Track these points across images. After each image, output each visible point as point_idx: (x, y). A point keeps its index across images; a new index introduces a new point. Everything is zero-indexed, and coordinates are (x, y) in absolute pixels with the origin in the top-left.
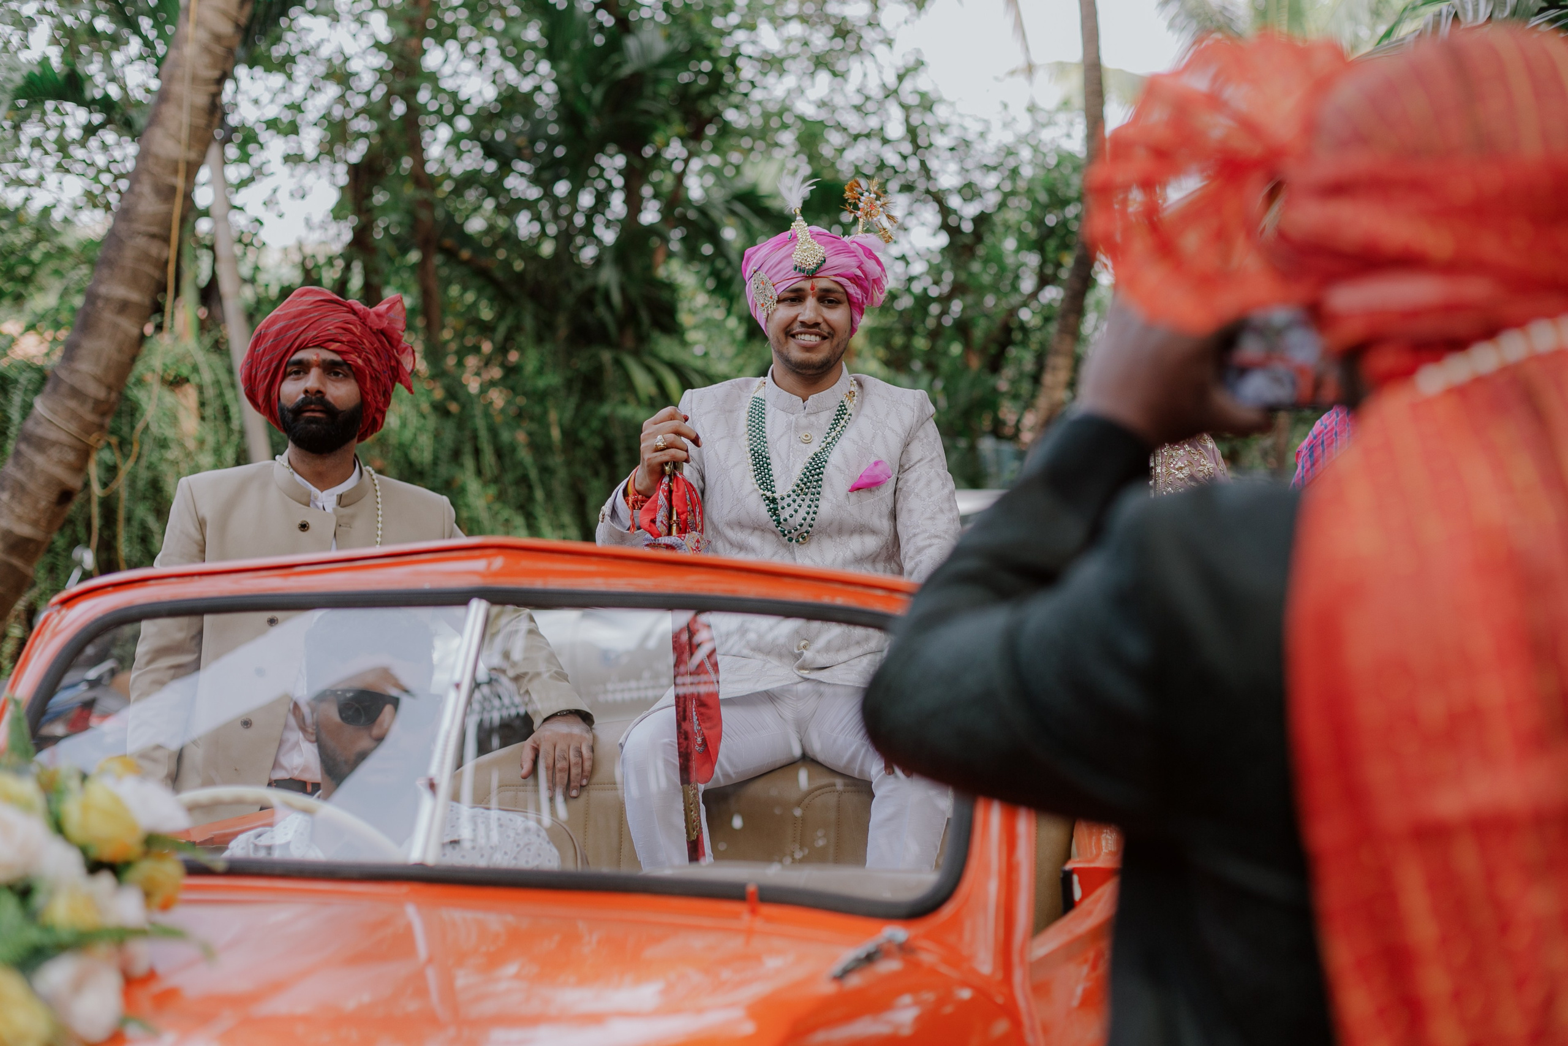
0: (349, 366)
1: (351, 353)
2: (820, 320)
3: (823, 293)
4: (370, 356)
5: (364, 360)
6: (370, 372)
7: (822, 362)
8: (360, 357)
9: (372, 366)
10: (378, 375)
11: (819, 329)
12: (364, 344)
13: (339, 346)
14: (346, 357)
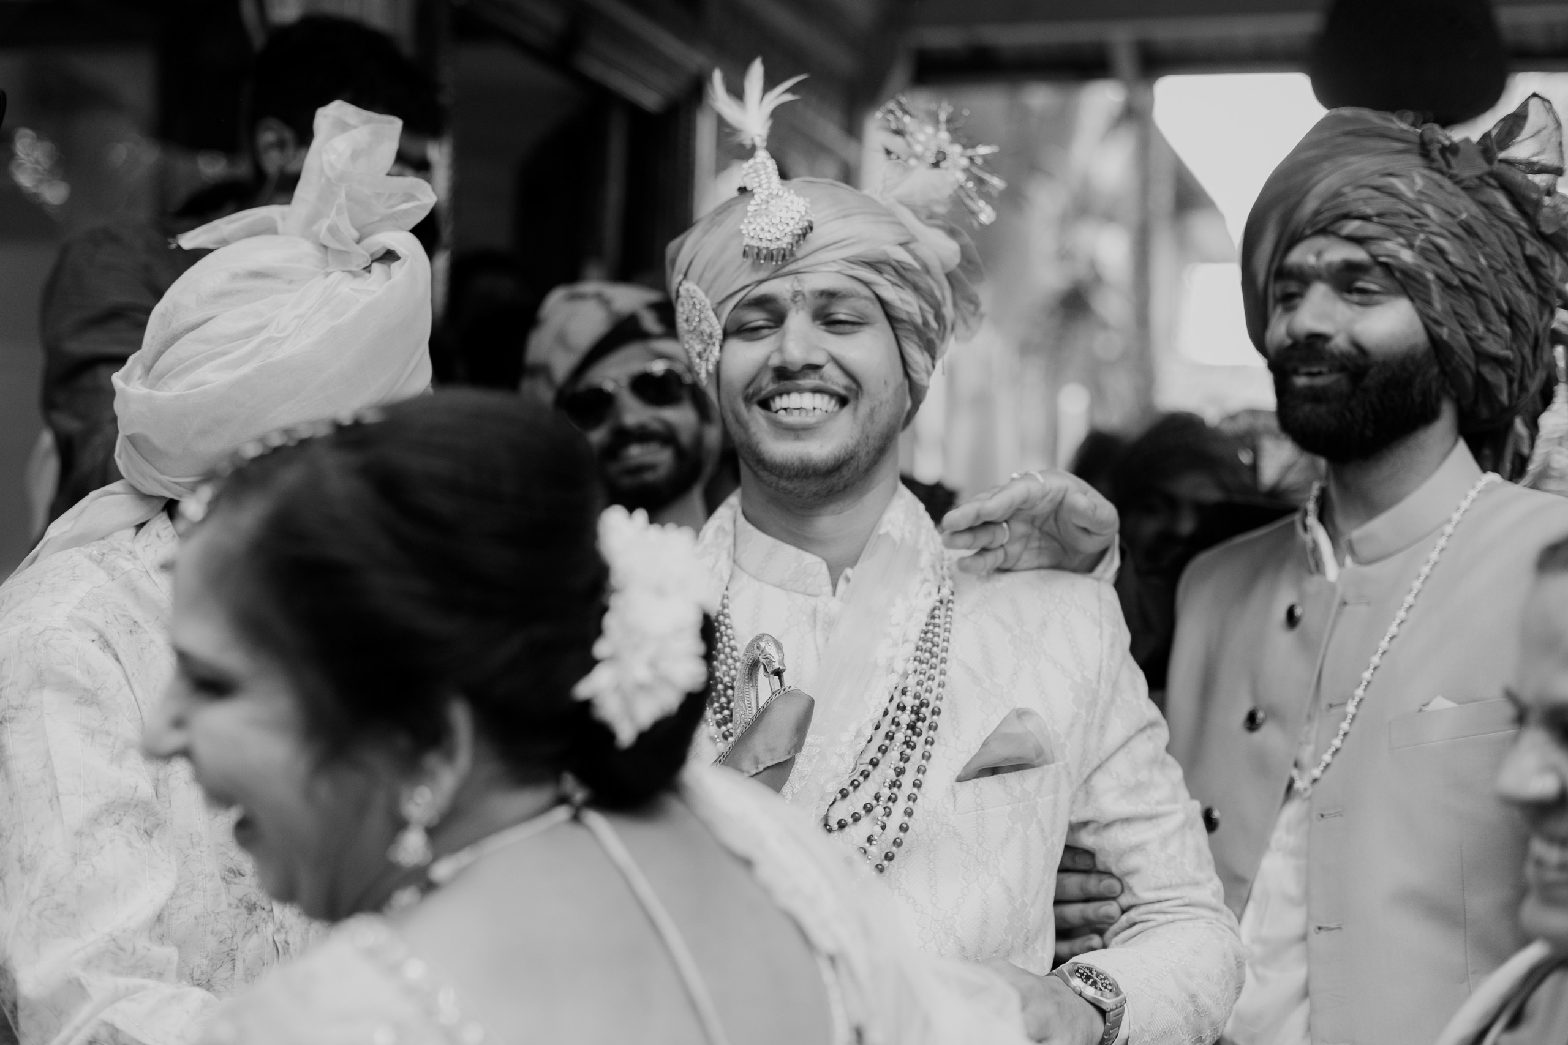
0: (1386, 266)
1: (1386, 239)
2: (817, 358)
3: (823, 301)
4: (1441, 242)
5: (1422, 252)
6: (1439, 277)
7: (837, 459)
8: (1411, 246)
9: (1448, 262)
10: (1470, 280)
11: (821, 378)
12: (1426, 216)
13: (1359, 228)
14: (1375, 248)
